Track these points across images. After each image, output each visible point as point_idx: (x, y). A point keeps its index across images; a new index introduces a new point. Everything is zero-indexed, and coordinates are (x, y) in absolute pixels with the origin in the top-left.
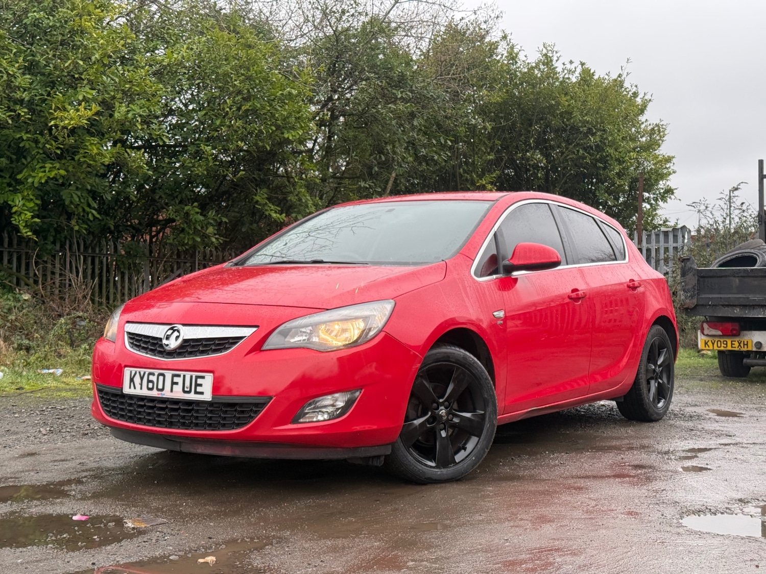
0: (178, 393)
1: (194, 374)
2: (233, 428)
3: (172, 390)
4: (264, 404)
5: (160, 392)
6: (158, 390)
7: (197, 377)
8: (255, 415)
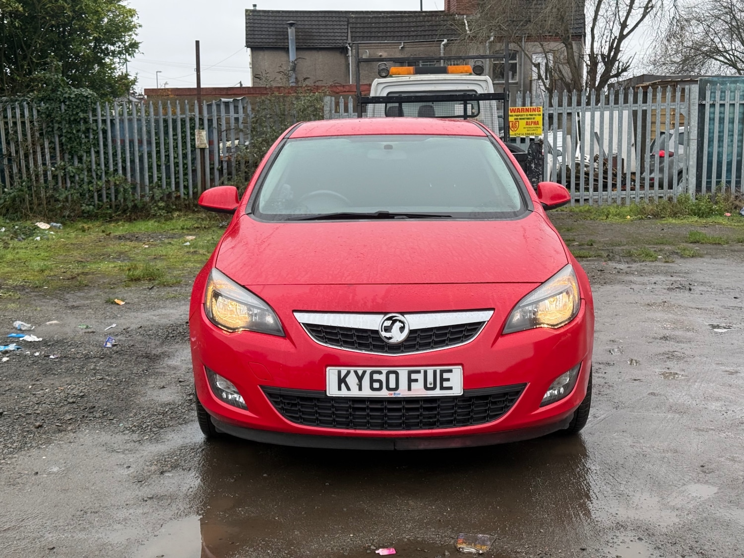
0: (418, 390)
1: (438, 369)
2: (488, 421)
3: (409, 389)
4: (518, 393)
5: (392, 392)
6: (388, 388)
7: (442, 372)
8: (511, 404)
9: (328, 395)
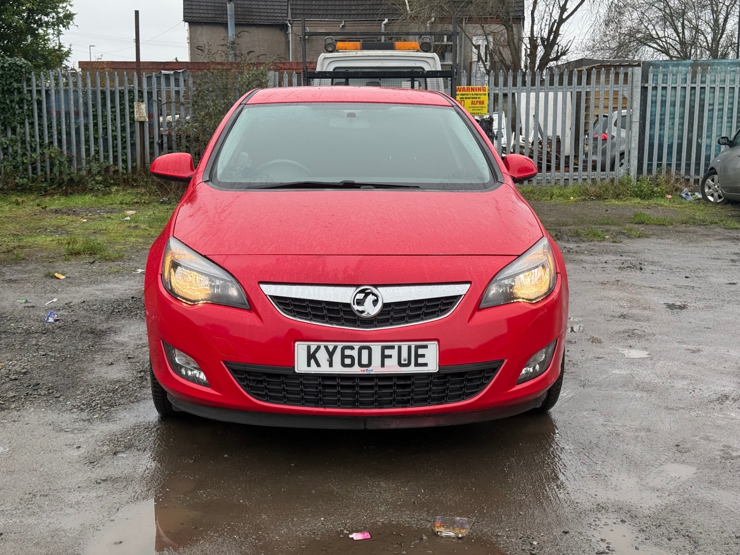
0: (392, 367)
1: (413, 344)
2: (463, 399)
3: (383, 365)
4: (494, 370)
5: (365, 369)
6: (360, 365)
7: (417, 348)
8: (487, 382)
9: (296, 371)
